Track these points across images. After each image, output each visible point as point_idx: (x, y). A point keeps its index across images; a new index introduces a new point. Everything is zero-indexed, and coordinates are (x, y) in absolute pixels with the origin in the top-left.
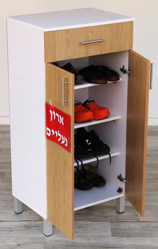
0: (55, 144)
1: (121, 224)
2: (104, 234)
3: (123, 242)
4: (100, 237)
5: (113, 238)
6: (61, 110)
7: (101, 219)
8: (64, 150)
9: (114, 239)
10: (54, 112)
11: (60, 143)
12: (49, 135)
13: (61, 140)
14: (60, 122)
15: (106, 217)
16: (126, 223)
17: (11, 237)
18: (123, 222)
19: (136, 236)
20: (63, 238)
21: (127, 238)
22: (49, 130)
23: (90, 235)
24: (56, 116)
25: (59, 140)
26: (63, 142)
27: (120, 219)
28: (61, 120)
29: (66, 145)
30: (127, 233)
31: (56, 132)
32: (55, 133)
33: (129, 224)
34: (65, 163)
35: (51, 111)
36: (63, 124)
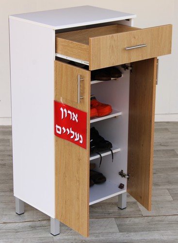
0: (67, 142)
1: (126, 219)
2: (112, 230)
3: (131, 237)
4: (108, 233)
5: (121, 233)
6: (74, 107)
7: (105, 216)
8: (77, 147)
9: (122, 235)
10: (65, 110)
11: (73, 140)
12: (60, 133)
13: (75, 137)
14: (74, 119)
15: (110, 214)
16: (130, 218)
17: (18, 238)
18: (127, 217)
19: (143, 231)
20: (71, 236)
21: (134, 233)
22: (60, 128)
23: (97, 232)
24: (68, 114)
25: (72, 137)
26: (76, 140)
27: (124, 215)
28: (75, 117)
29: (81, 142)
30: (133, 228)
31: (68, 130)
32: (66, 131)
33: (133, 219)
34: (79, 160)
35: (62, 109)
36: (77, 121)
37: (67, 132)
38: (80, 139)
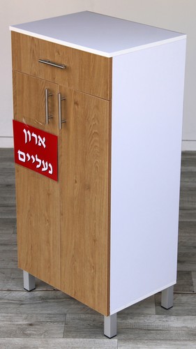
0: (31, 172)
3: (169, 323)
5: (157, 316)
8: (46, 179)
9: (158, 318)
10: (29, 132)
11: (39, 171)
13: (42, 166)
14: (40, 144)
17: (21, 313)
22: (23, 154)
24: (32, 137)
25: (38, 166)
26: (43, 170)
28: (42, 142)
29: (51, 172)
31: (32, 157)
34: (49, 195)
35: (25, 131)
36: (45, 146)
37: (31, 159)
38: (49, 169)
